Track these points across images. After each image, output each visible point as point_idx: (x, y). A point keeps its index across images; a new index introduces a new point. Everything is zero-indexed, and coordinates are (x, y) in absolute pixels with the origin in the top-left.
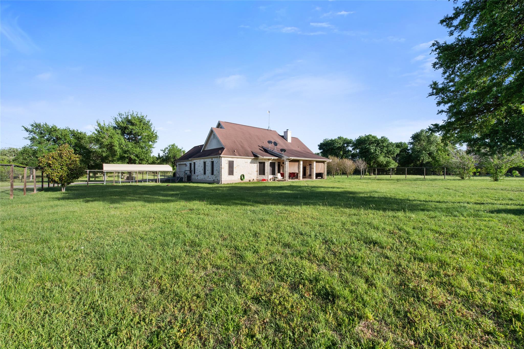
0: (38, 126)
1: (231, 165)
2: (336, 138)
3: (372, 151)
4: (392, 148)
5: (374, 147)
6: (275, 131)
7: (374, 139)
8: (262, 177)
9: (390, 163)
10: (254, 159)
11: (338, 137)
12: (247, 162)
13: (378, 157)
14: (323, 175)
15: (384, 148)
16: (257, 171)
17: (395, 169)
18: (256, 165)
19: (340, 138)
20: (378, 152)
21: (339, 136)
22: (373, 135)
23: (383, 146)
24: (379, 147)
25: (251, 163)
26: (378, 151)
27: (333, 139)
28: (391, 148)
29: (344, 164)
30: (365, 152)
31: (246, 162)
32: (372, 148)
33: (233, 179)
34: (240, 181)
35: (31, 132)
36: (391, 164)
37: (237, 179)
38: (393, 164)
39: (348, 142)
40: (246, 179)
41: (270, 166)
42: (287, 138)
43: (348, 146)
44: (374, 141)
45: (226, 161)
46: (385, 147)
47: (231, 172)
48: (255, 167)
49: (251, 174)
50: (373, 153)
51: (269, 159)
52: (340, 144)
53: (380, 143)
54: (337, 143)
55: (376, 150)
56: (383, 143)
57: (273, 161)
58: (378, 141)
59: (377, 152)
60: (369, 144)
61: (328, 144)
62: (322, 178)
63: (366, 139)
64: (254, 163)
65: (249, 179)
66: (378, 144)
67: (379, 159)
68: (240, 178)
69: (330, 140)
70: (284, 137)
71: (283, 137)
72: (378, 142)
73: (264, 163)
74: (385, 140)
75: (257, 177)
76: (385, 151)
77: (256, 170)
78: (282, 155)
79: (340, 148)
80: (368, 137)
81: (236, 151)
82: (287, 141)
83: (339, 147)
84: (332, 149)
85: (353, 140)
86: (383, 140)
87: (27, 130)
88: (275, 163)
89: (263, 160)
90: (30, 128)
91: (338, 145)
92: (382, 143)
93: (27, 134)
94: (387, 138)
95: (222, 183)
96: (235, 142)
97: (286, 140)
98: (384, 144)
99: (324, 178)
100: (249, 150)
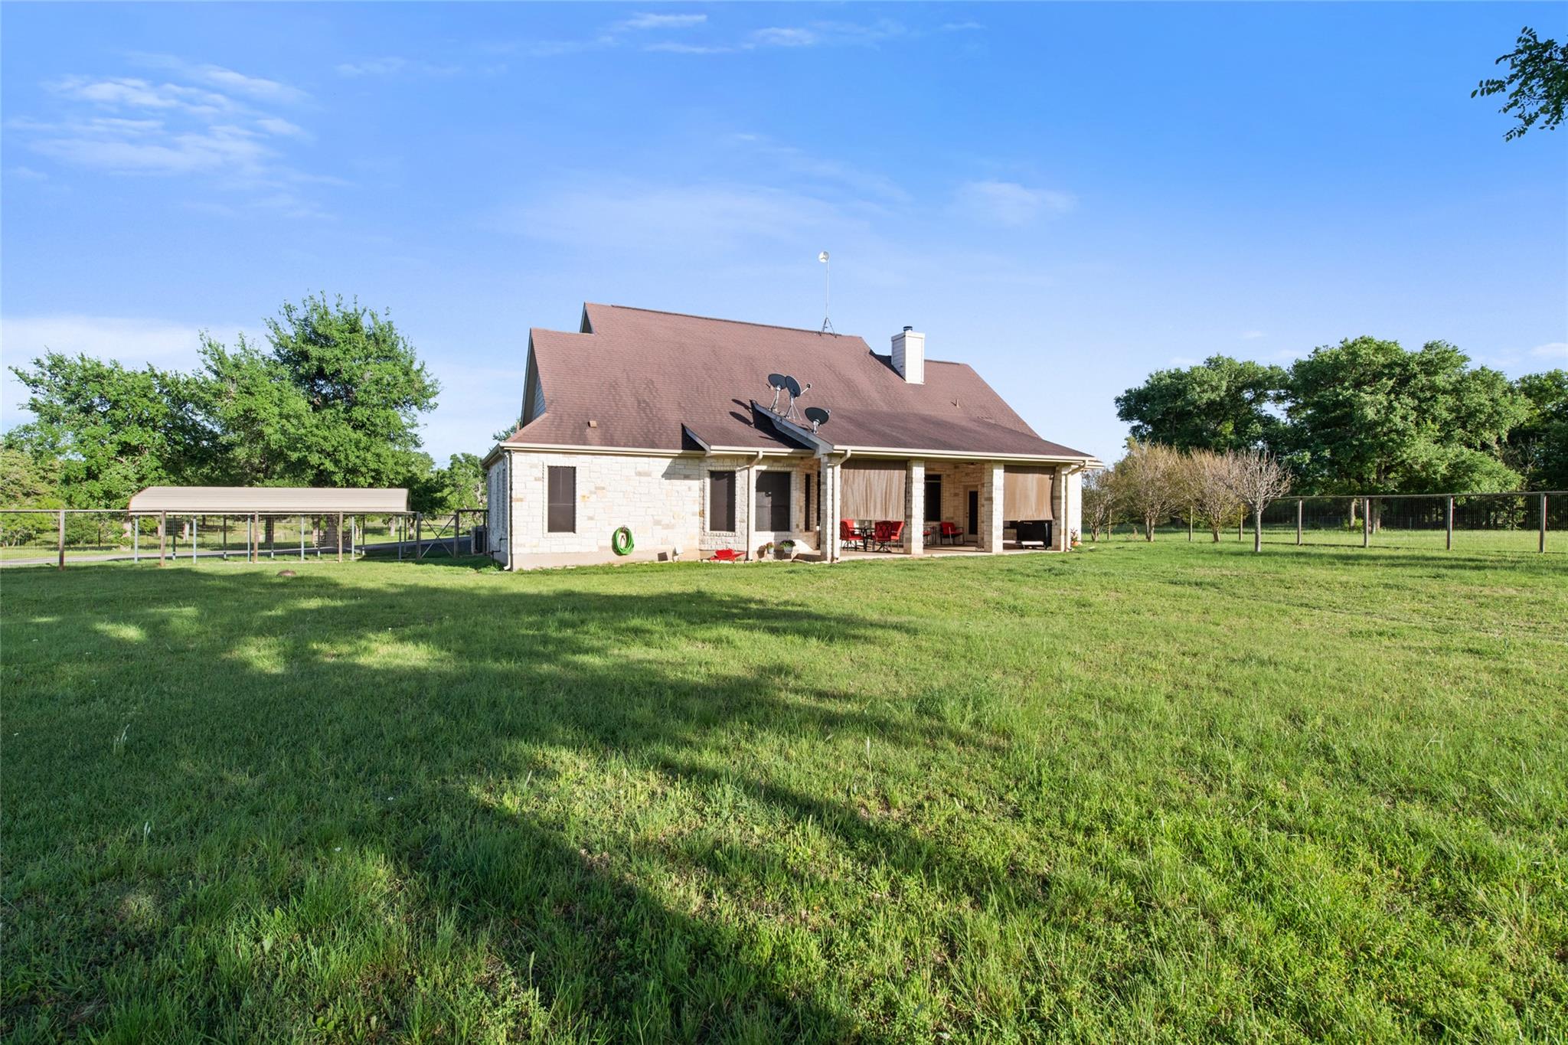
0: (57, 363)
1: (562, 483)
2: (1199, 361)
3: (1370, 413)
4: (1484, 399)
5: (1381, 397)
6: (857, 341)
7: (1381, 359)
8: (723, 540)
9: (1470, 469)
10: (680, 457)
11: (1210, 361)
12: (647, 474)
13: (1401, 444)
14: (1054, 532)
15: (1440, 397)
16: (702, 514)
17: (1520, 503)
18: (695, 484)
19: (1214, 364)
20: (1404, 418)
21: (1214, 356)
22: (1378, 338)
23: (1434, 388)
24: (1412, 395)
25: (669, 475)
26: (1400, 412)
27: (1185, 370)
28: (1478, 398)
29: (1197, 475)
30: (1338, 422)
31: (639, 474)
32: (1368, 398)
33: (576, 549)
34: (613, 558)
35: (34, 383)
36: (1476, 476)
37: (595, 549)
38: (1489, 474)
39: (1261, 383)
40: (645, 548)
41: (759, 489)
42: (903, 366)
43: (1259, 398)
44: (1384, 366)
45: (533, 466)
46: (1445, 392)
47: (562, 518)
48: (695, 492)
49: (668, 527)
50: (1376, 424)
51: (751, 459)
52: (1214, 389)
53: (1415, 376)
54: (1200, 384)
55: (1390, 408)
56: (1436, 373)
57: (778, 468)
58: (1404, 366)
59: (1397, 420)
60: (1358, 385)
61: (1160, 390)
62: (1048, 543)
63: (1344, 358)
64: (687, 477)
65: (662, 549)
66: (1404, 381)
67: (1406, 454)
68: (610, 543)
69: (1171, 376)
70: (891, 364)
71: (886, 361)
72: (1405, 369)
73: (731, 476)
74: (1444, 360)
75: (702, 542)
76: (1445, 414)
77: (697, 509)
78: (812, 438)
79: (1215, 410)
80: (1351, 350)
81: (593, 423)
82: (902, 377)
83: (1211, 403)
84: (1183, 415)
85: (1284, 369)
86: (1430, 361)
87: (23, 377)
88: (788, 475)
89: (728, 462)
90: (32, 371)
91: (1206, 396)
92: (1428, 374)
93: (26, 394)
94: (1455, 350)
95: (516, 568)
96: (614, 386)
97: (900, 373)
98: (1440, 380)
99: (1058, 548)
100: (674, 418)
